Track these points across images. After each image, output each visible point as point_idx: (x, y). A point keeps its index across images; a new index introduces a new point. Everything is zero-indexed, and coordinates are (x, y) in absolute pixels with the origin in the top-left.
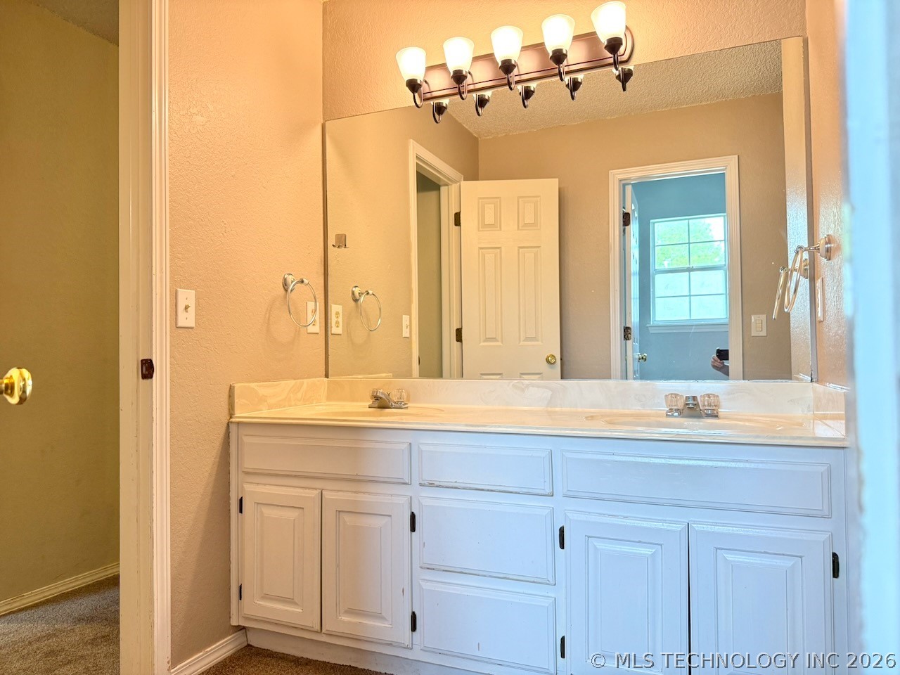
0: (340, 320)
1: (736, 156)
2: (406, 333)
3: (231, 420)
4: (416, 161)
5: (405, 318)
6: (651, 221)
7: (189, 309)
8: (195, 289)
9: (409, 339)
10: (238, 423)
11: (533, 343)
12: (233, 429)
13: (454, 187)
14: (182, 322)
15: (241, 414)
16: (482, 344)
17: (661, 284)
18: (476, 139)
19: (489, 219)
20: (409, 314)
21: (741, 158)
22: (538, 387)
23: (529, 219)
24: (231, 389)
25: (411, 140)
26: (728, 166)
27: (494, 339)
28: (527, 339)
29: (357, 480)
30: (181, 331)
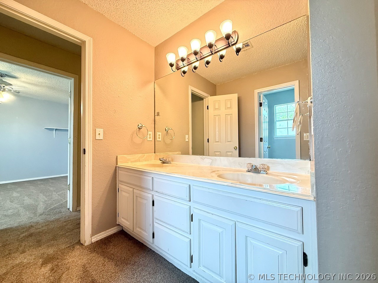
0: (160, 137)
1: (298, 81)
2: (187, 140)
3: (117, 166)
4: (191, 91)
5: (187, 136)
6: (275, 106)
7: (100, 134)
8: (103, 129)
9: (188, 142)
10: (118, 167)
11: (231, 143)
12: (117, 168)
13: (207, 99)
14: (98, 137)
15: (120, 164)
16: (215, 143)
17: (278, 125)
18: (215, 85)
19: (217, 107)
20: (189, 135)
21: (300, 81)
22: (208, 158)
23: (229, 106)
24: (117, 156)
25: (189, 86)
26: (295, 85)
27: (218, 142)
28: (228, 142)
29: (140, 187)
30: (97, 140)
